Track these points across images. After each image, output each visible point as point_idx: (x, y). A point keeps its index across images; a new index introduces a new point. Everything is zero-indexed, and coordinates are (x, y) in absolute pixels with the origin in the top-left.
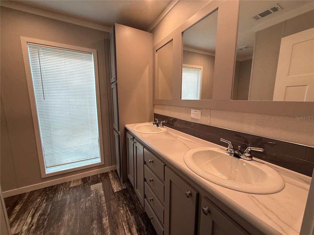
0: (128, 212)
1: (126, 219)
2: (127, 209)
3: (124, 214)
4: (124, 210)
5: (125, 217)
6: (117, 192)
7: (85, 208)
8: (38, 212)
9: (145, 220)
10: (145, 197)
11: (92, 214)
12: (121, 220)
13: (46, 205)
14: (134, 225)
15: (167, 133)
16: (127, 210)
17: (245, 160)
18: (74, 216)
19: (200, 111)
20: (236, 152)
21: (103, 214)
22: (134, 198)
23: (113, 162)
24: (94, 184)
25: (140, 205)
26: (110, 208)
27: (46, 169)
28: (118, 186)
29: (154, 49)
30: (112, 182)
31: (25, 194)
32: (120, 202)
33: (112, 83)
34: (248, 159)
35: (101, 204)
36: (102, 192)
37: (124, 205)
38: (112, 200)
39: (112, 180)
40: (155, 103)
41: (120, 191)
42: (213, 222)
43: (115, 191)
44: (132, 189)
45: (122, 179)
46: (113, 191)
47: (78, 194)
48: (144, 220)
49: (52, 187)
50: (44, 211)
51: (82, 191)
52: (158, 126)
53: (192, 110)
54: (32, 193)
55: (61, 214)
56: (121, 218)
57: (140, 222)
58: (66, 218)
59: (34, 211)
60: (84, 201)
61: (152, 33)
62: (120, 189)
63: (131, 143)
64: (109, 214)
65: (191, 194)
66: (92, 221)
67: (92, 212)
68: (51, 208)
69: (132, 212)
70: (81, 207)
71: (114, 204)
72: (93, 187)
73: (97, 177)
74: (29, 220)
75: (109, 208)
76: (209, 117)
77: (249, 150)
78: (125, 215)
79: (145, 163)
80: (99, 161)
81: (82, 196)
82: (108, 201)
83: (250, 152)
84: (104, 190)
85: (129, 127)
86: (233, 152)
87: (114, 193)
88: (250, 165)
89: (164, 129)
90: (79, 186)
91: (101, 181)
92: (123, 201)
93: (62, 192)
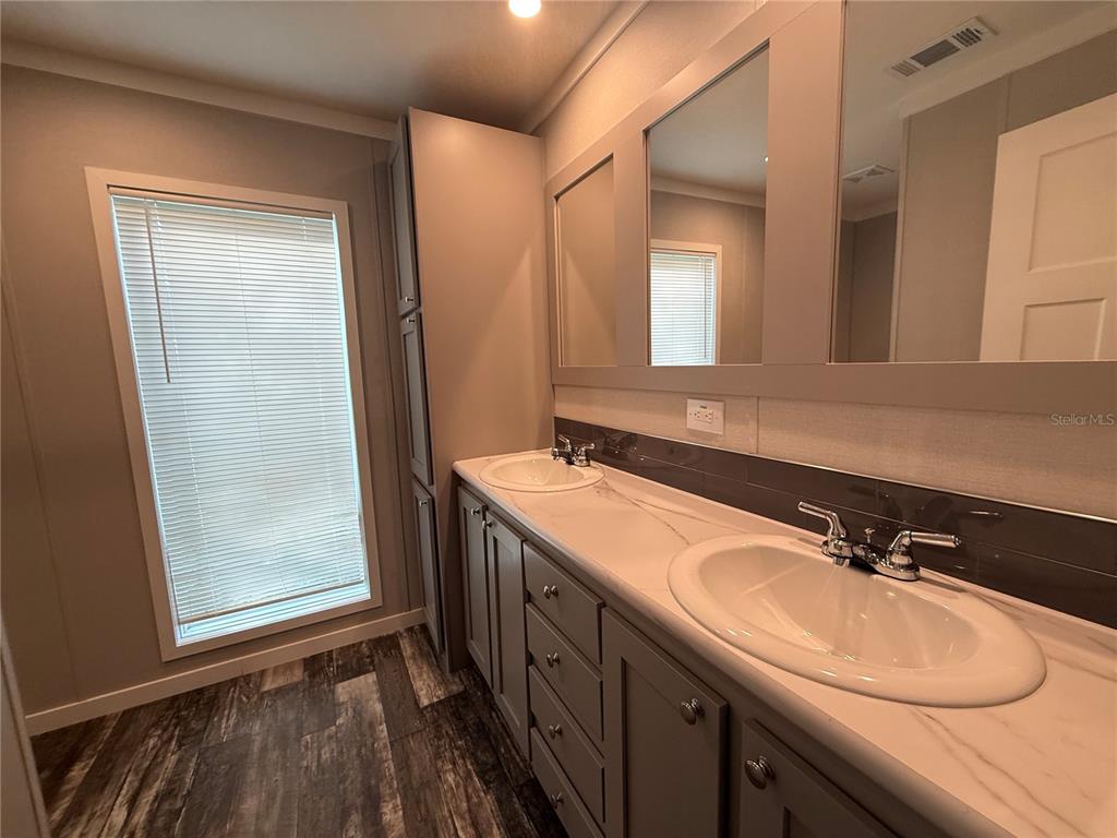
0: (472, 778)
1: (465, 804)
2: (470, 767)
3: (458, 786)
4: (456, 773)
5: (465, 799)
6: (432, 705)
7: (318, 767)
8: (150, 788)
9: (536, 807)
10: (533, 722)
11: (345, 790)
12: (450, 811)
13: (179, 761)
14: (495, 826)
15: (603, 488)
16: (468, 774)
17: (891, 580)
18: (278, 800)
19: (722, 404)
20: (860, 552)
21: (385, 790)
22: (492, 727)
23: (413, 597)
24: (349, 679)
25: (514, 752)
26: (409, 767)
27: (176, 628)
28: (432, 685)
29: (546, 190)
30: (412, 669)
31: (102, 719)
32: (442, 743)
33: (405, 316)
34: (902, 574)
35: (373, 751)
36: (379, 707)
37: (456, 753)
38: (413, 734)
39: (411, 661)
40: (559, 379)
41: (440, 702)
42: (788, 814)
43: (425, 702)
44: (484, 694)
45: (446, 658)
46: (416, 703)
47: (291, 716)
48: (531, 808)
49: (200, 691)
50: (170, 782)
51: (305, 708)
52: (570, 463)
53: (689, 401)
54: (129, 715)
55: (232, 793)
56: (448, 804)
57: (516, 813)
58: (250, 805)
59: (136, 784)
60: (312, 743)
61: (538, 136)
62: (441, 694)
63: (476, 525)
64: (405, 786)
65: (700, 711)
66: (344, 816)
67: (342, 781)
68: (196, 772)
69: (487, 777)
70: (305, 763)
71: (421, 750)
72: (343, 690)
73: (358, 652)
74: (119, 816)
75: (403, 764)
76: (753, 425)
77: (906, 541)
78: (462, 789)
79: (528, 598)
80: (362, 593)
81: (305, 725)
82: (398, 738)
83: (909, 551)
84: (384, 700)
85: (467, 468)
86: (846, 552)
87: (421, 711)
88: (912, 598)
89: (594, 473)
90: (293, 687)
91: (371, 668)
92: (452, 740)
93: (234, 711)
